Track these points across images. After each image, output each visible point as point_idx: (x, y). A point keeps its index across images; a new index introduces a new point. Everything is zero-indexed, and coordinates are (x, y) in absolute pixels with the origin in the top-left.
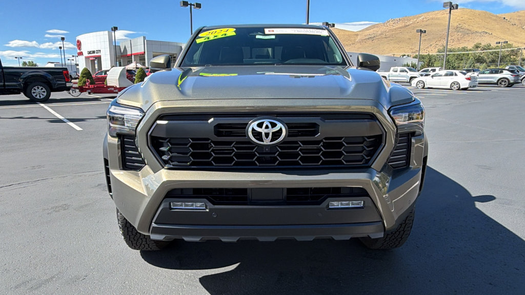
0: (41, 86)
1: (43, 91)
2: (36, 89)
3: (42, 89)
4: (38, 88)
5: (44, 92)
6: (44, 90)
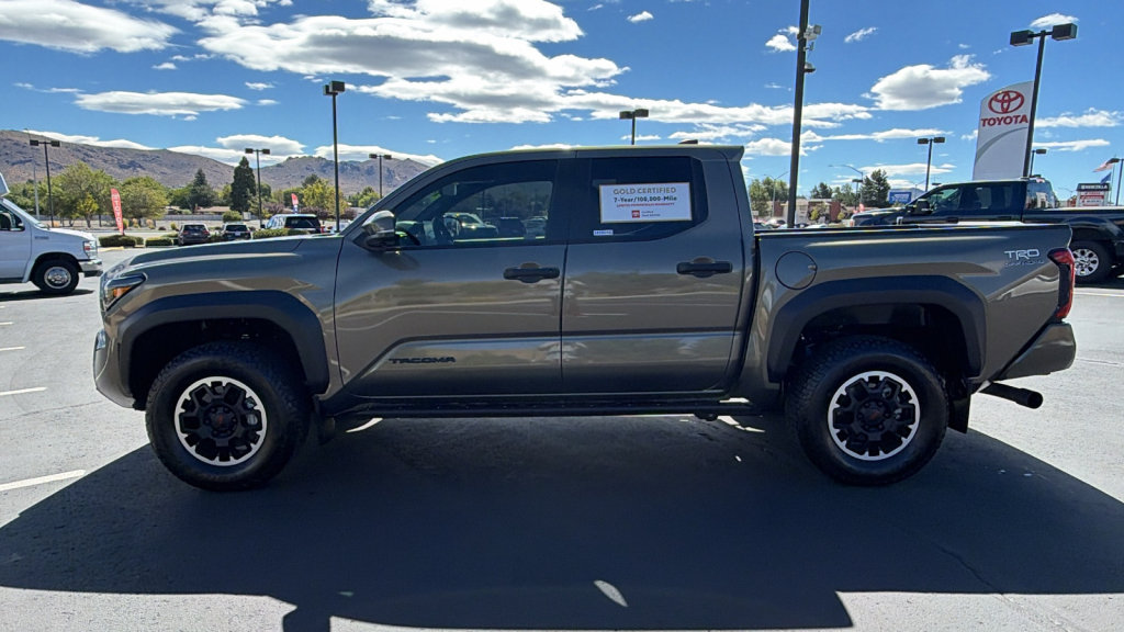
0: (1089, 249)
1: (1092, 259)
2: (1079, 255)
3: (1090, 256)
4: (1083, 253)
5: (1094, 262)
6: (1095, 258)
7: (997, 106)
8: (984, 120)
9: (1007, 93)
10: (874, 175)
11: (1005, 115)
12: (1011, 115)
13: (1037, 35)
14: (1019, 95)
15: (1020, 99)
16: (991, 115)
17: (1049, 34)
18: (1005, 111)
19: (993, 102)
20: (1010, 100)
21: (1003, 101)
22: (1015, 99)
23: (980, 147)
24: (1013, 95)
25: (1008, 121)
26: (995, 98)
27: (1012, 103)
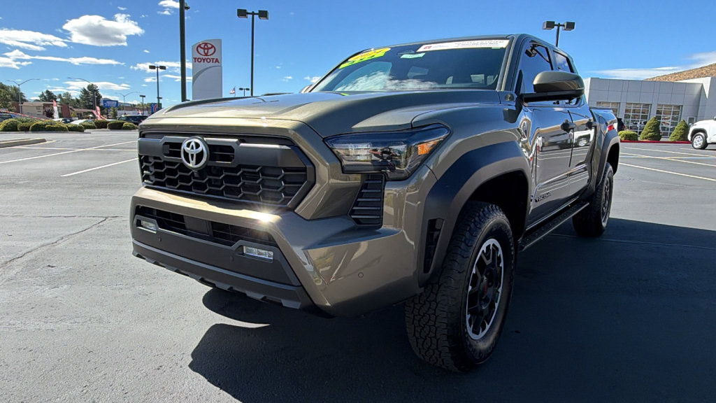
7: (201, 51)
8: (195, 58)
9: (206, 44)
10: (89, 87)
11: (207, 57)
12: (209, 57)
13: (250, 13)
14: (213, 46)
15: (213, 49)
16: (198, 56)
17: (256, 14)
18: (206, 55)
19: (199, 48)
20: (208, 49)
21: (204, 49)
22: (210, 48)
23: (195, 74)
24: (210, 46)
25: (208, 60)
26: (200, 46)
27: (209, 50)
